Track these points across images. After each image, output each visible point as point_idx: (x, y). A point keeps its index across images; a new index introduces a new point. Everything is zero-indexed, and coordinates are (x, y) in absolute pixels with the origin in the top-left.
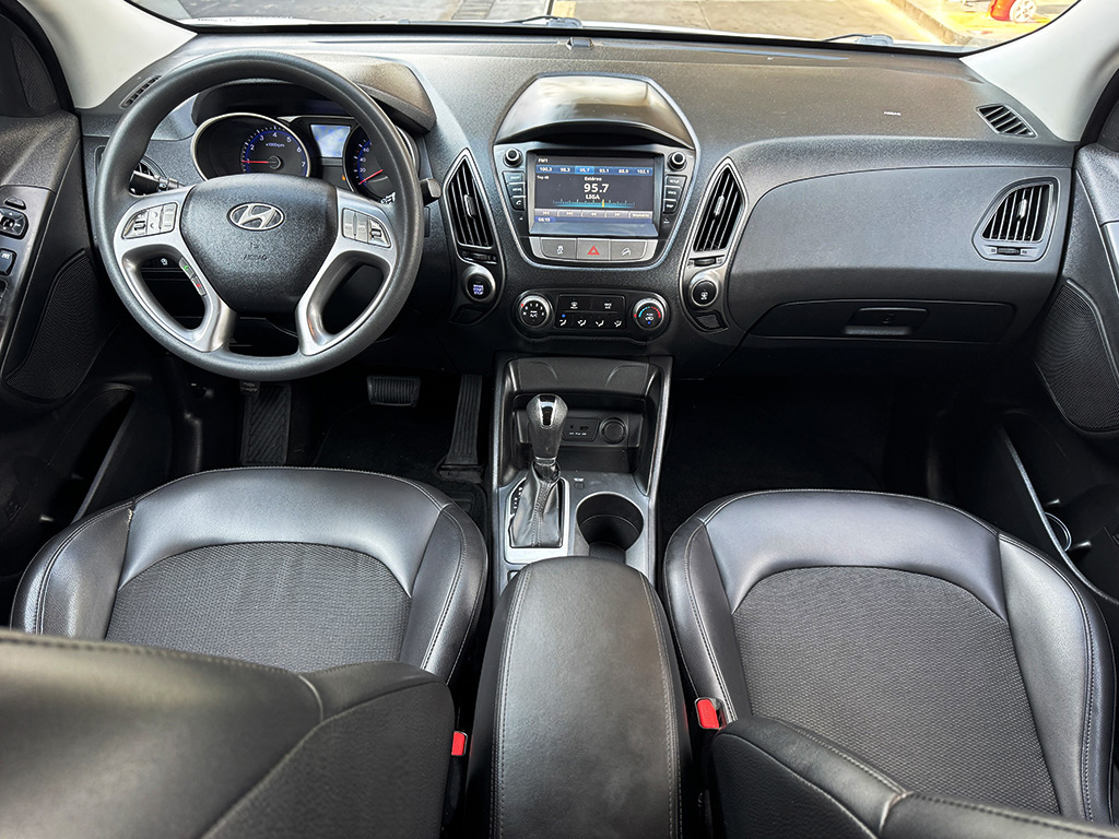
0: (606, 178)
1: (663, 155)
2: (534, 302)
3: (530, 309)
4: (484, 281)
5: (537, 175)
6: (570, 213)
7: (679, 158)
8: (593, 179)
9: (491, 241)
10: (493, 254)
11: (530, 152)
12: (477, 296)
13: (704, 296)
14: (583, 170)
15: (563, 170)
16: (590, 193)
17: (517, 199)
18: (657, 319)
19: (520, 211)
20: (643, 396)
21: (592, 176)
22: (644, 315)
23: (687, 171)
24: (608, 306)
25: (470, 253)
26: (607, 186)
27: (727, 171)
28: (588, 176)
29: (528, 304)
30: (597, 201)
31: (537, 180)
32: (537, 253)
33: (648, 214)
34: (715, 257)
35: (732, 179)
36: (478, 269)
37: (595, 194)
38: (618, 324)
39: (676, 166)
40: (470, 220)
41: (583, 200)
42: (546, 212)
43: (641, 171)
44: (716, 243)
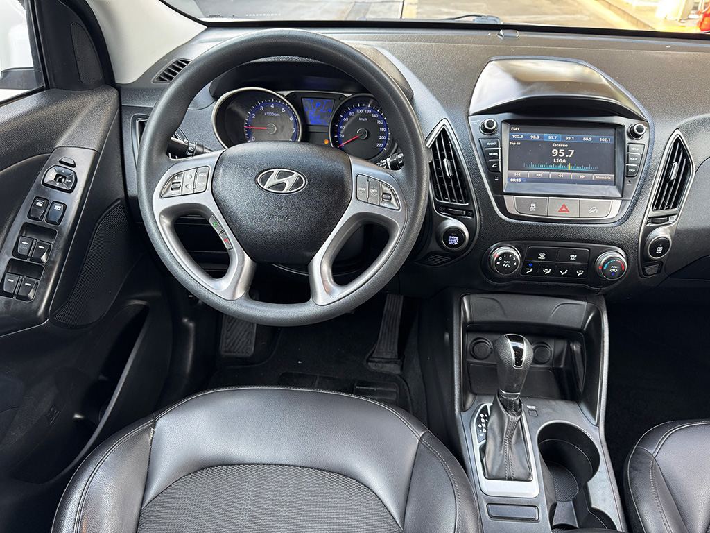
0: (571, 145)
1: (624, 126)
2: (508, 254)
3: (503, 259)
4: (456, 231)
5: (510, 141)
6: (539, 174)
7: (640, 129)
8: (560, 145)
9: (468, 198)
10: (469, 212)
11: (505, 121)
12: (452, 246)
13: (659, 250)
14: (550, 137)
15: (533, 137)
16: (557, 157)
17: (493, 163)
18: (621, 272)
19: (494, 174)
20: (581, 330)
21: (558, 143)
22: (609, 267)
23: (645, 139)
24: (573, 257)
25: (446, 208)
26: (573, 151)
27: (678, 141)
28: (556, 143)
29: (502, 255)
30: (563, 164)
31: (510, 146)
32: (511, 209)
33: (610, 177)
34: (668, 216)
35: (681, 146)
36: (451, 223)
37: (563, 158)
38: (580, 273)
39: (634, 135)
40: (448, 182)
41: (551, 163)
42: (518, 173)
43: (603, 140)
44: (669, 203)
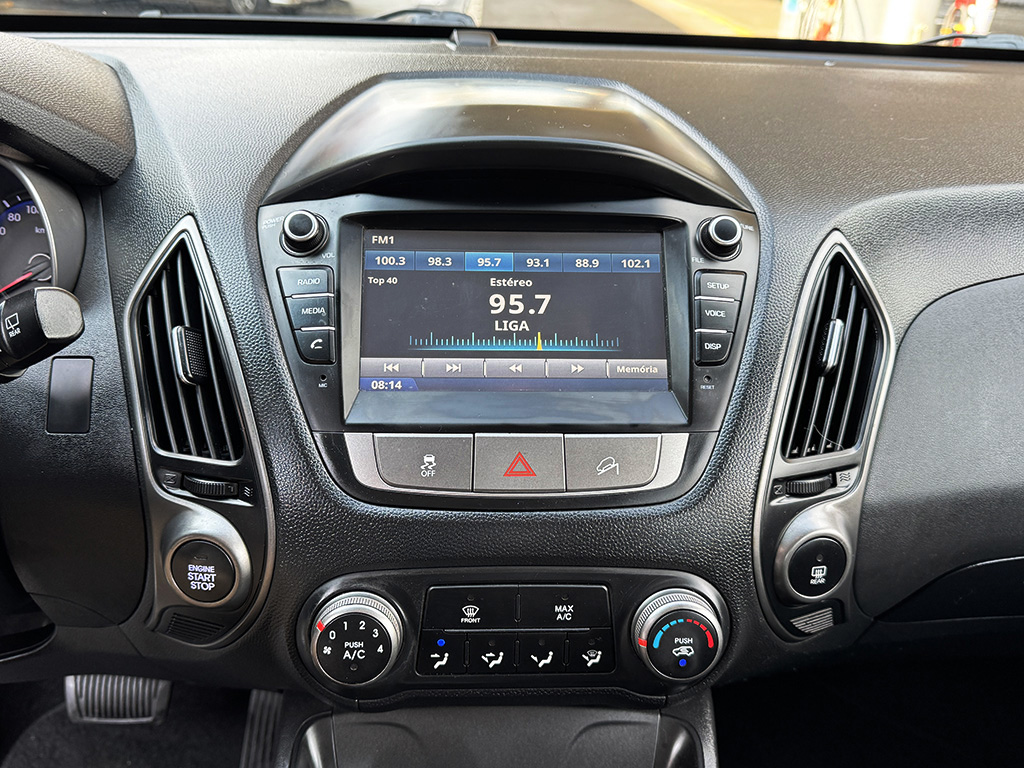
0: (543, 282)
1: (683, 224)
2: (353, 618)
3: (343, 636)
4: (208, 549)
5: (366, 274)
6: (453, 366)
7: (726, 231)
8: (510, 283)
9: (241, 446)
10: (243, 479)
11: (349, 221)
12: (199, 595)
13: (819, 574)
14: (484, 260)
15: (435, 261)
16: (505, 315)
17: (312, 337)
18: (705, 651)
19: (321, 361)
21: (506, 276)
22: (668, 642)
23: (746, 259)
24: (564, 612)
25: (186, 475)
26: (547, 298)
27: (838, 262)
28: (499, 275)
29: (336, 624)
30: (522, 335)
31: (367, 288)
32: (365, 472)
33: (656, 367)
34: (832, 472)
35: (850, 276)
36: (205, 522)
37: (519, 318)
38: (593, 659)
39: (716, 248)
40: (189, 392)
41: (487, 333)
42: (392, 364)
43: (631, 263)
44: (833, 436)
